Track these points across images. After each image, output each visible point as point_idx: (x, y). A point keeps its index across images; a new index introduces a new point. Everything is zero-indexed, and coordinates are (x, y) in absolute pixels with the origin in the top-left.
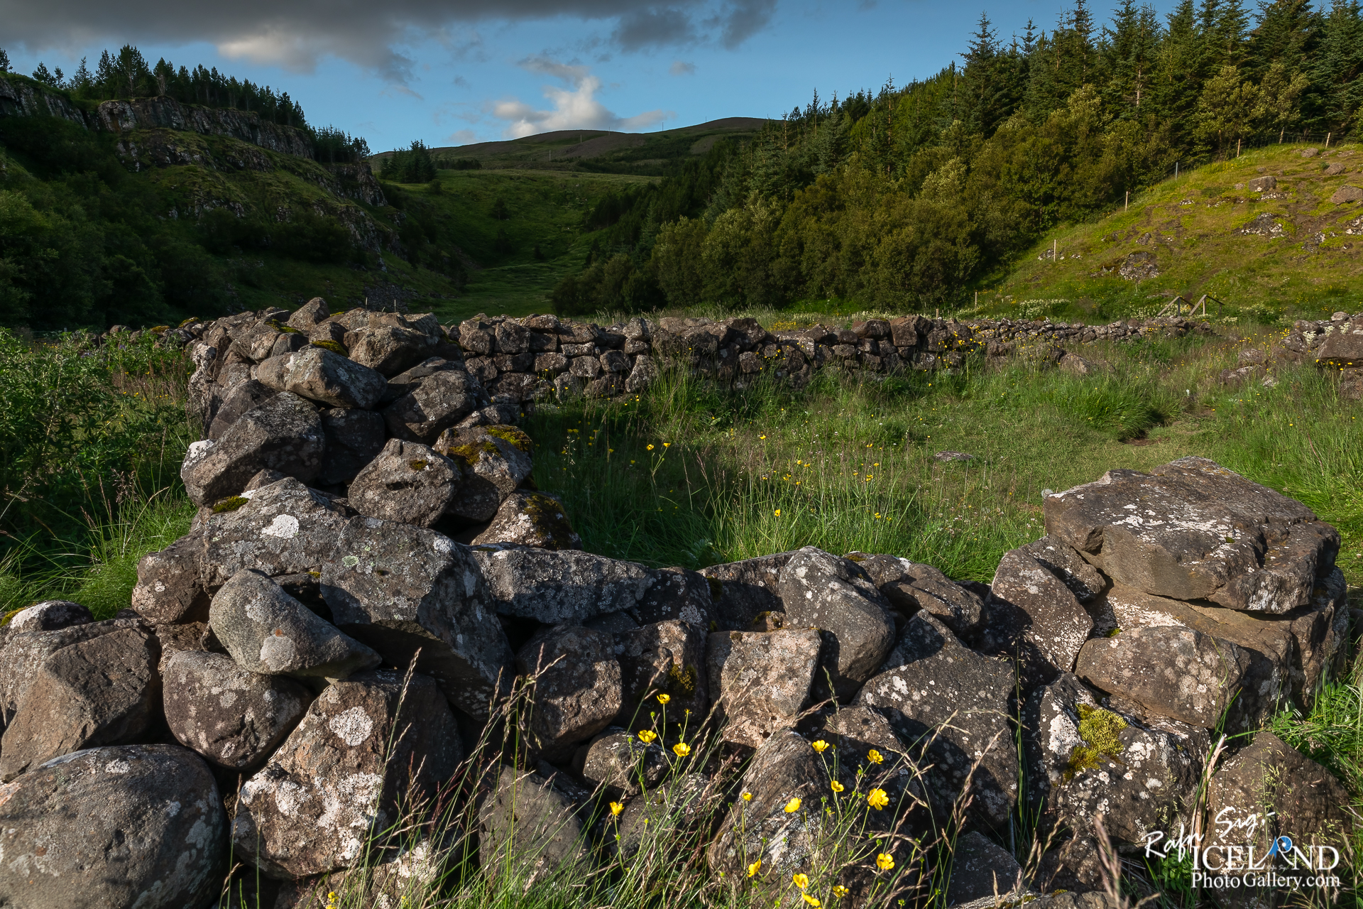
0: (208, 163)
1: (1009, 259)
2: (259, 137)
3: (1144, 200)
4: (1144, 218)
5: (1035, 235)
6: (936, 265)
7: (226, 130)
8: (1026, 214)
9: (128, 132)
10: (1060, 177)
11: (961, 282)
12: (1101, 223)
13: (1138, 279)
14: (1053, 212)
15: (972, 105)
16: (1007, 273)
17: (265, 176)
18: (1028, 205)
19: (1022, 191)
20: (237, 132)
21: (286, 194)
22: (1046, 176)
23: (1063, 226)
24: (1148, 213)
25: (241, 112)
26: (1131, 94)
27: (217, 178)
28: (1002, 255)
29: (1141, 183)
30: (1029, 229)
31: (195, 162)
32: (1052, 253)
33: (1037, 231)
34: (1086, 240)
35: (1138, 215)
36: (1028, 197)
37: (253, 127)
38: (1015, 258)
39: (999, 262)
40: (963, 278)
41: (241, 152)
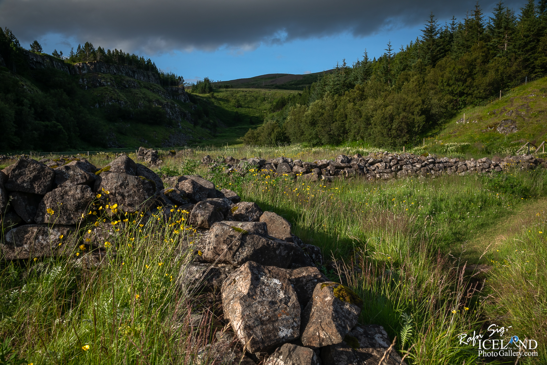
0: (113, 86)
1: (442, 123)
2: (136, 75)
3: (510, 95)
4: (510, 103)
5: (455, 111)
6: (403, 125)
7: (123, 73)
8: (451, 101)
9: (84, 74)
10: (468, 83)
11: (416, 133)
12: (488, 106)
13: (506, 133)
14: (464, 100)
15: (426, 53)
16: (441, 129)
17: (136, 91)
18: (452, 97)
19: (449, 90)
20: (127, 74)
21: (143, 97)
22: (460, 83)
23: (469, 107)
24: (512, 101)
25: (130, 66)
26: (502, 45)
27: (116, 91)
28: (439, 121)
29: (508, 86)
30: (452, 109)
31: (108, 85)
32: (463, 120)
33: (456, 109)
34: (480, 114)
35: (506, 102)
36: (452, 93)
37: (134, 72)
38: (445, 122)
39: (437, 124)
40: (418, 132)
41: (127, 81)
